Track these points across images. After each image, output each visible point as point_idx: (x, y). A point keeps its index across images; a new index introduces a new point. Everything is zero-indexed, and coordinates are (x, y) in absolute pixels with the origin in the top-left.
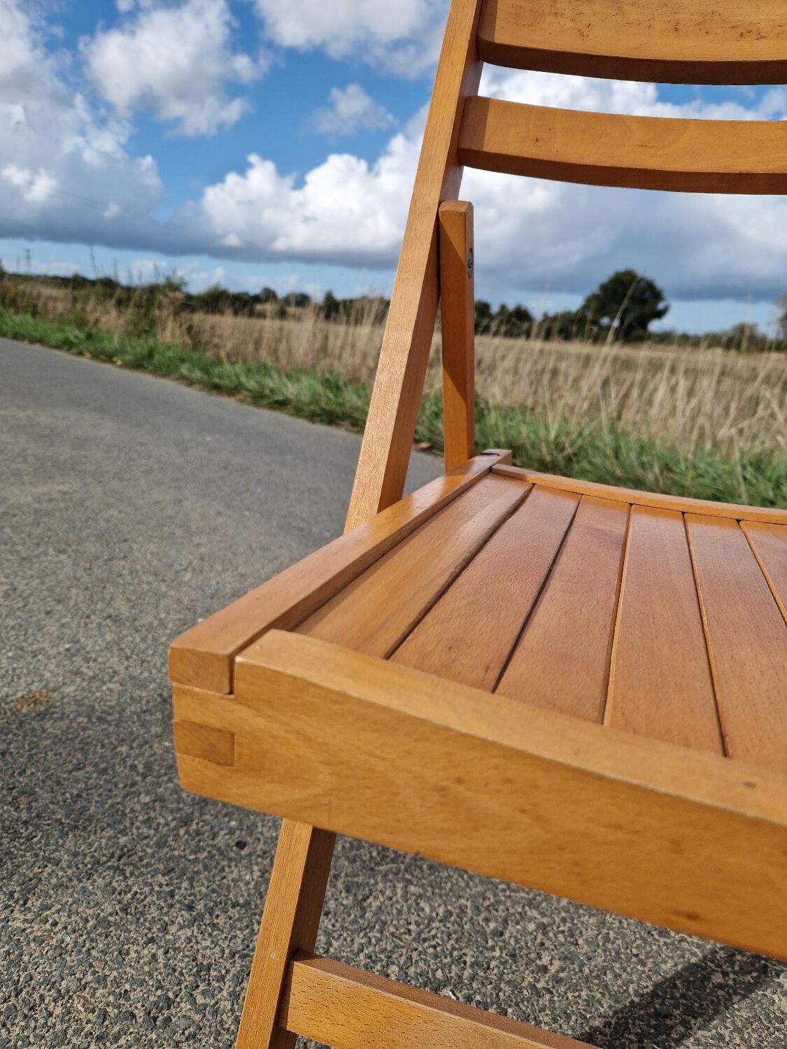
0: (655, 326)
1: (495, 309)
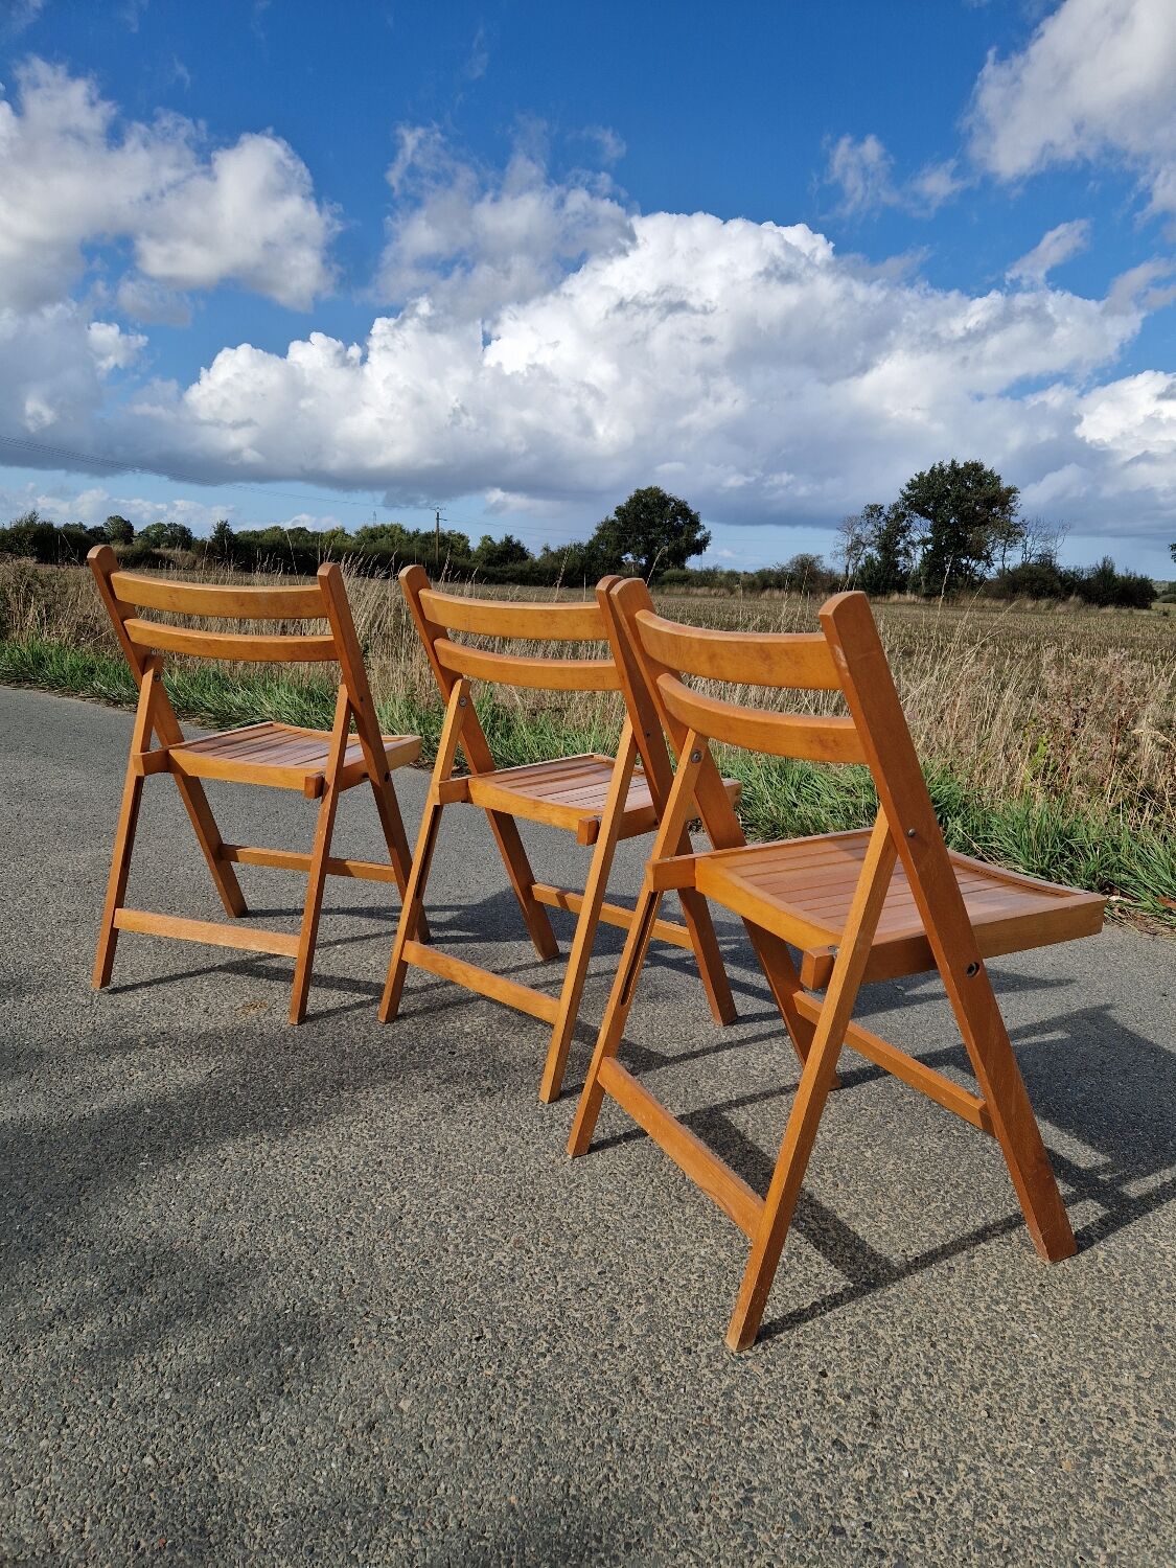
1: (474, 544)
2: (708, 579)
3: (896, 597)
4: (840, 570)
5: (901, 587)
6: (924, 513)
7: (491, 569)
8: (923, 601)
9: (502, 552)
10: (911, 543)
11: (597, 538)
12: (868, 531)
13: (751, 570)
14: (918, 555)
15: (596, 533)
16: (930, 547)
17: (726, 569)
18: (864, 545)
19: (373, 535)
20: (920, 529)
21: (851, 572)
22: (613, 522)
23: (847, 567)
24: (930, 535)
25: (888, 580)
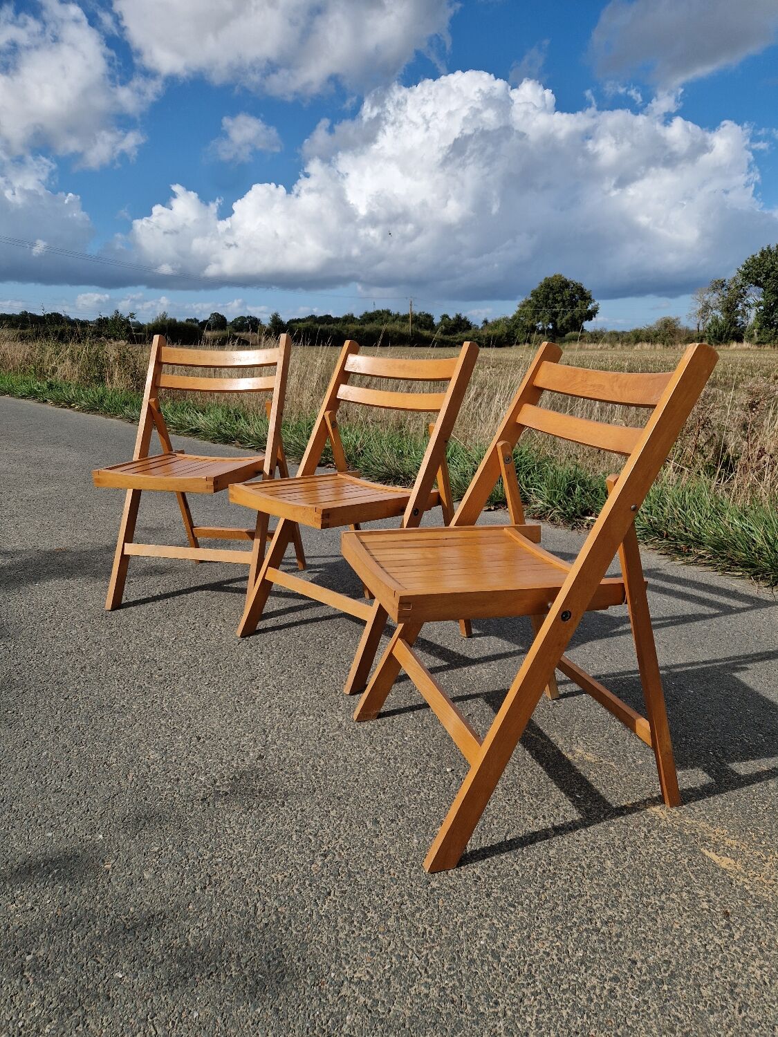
0: (588, 326)
1: (437, 320)
2: (596, 337)
3: (734, 345)
4: (693, 327)
5: (739, 339)
6: (758, 284)
7: (447, 338)
8: (755, 347)
9: (455, 325)
10: (748, 305)
11: (520, 312)
12: (714, 298)
13: (628, 330)
14: (752, 314)
15: (518, 309)
16: (762, 308)
17: (609, 330)
18: (712, 309)
19: (369, 318)
20: (755, 295)
21: (701, 328)
22: (530, 301)
23: (698, 325)
24: (761, 299)
25: (729, 334)
